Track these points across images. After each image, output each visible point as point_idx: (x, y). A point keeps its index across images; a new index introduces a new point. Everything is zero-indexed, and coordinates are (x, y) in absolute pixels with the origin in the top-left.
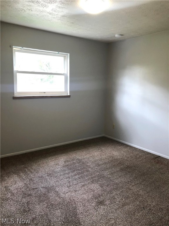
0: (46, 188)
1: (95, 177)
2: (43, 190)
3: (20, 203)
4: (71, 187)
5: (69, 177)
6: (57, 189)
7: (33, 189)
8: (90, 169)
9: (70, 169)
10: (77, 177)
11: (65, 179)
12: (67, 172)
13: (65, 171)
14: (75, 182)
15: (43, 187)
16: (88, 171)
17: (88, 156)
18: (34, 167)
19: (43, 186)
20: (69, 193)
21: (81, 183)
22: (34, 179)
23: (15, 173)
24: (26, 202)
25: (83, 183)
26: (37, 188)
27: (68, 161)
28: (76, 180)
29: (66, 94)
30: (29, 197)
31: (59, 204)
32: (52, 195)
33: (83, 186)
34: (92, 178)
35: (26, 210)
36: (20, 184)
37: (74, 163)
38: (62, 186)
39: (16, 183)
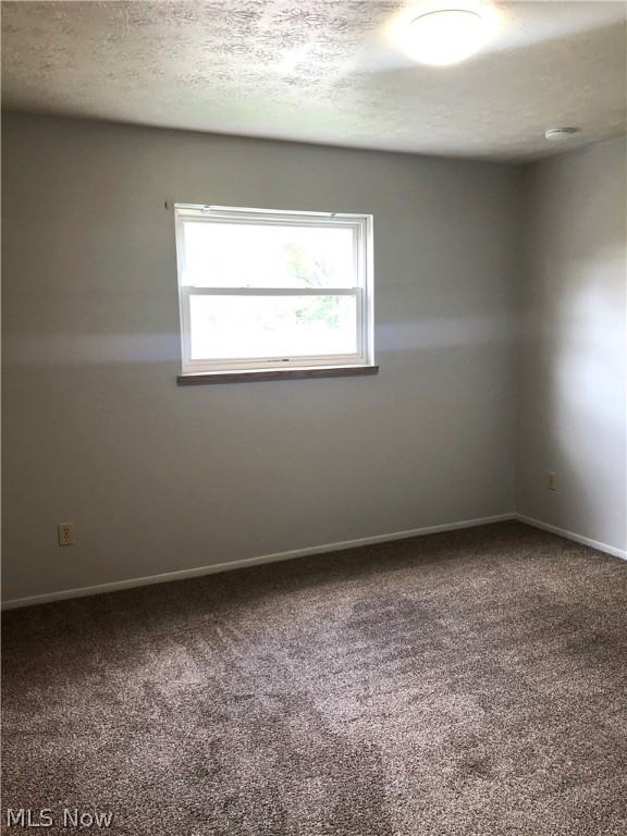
0: (280, 697)
1: (462, 669)
2: (270, 706)
3: (188, 744)
4: (370, 702)
5: (366, 665)
6: (320, 705)
7: (236, 697)
8: (446, 640)
9: (373, 636)
10: (398, 663)
11: (351, 672)
12: (360, 645)
13: (354, 640)
14: (386, 684)
15: (270, 695)
16: (438, 646)
17: (444, 591)
18: (246, 623)
19: (269, 690)
20: (361, 722)
21: (408, 687)
22: (243, 665)
23: (180, 640)
24: (210, 741)
25: (417, 690)
26: (249, 696)
27: (367, 608)
28: (390, 676)
30: (221, 725)
31: (323, 756)
32: (298, 725)
33: (416, 698)
34: (452, 673)
35: (204, 770)
36: (194, 678)
37: (388, 614)
38: (337, 695)
39: (180, 673)
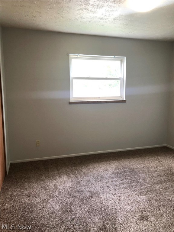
0: (91, 192)
1: (144, 189)
2: (87, 194)
3: (64, 203)
4: (116, 196)
5: (116, 185)
6: (101, 195)
7: (78, 191)
8: (141, 180)
9: (119, 177)
10: (125, 185)
11: (112, 187)
12: (115, 179)
13: (114, 178)
14: (121, 191)
15: (88, 191)
16: (138, 181)
17: (142, 166)
18: (84, 171)
19: (88, 189)
20: (113, 201)
21: (127, 192)
22: (82, 182)
23: (65, 174)
24: (70, 203)
25: (130, 194)
26: (82, 191)
27: (119, 169)
28: (123, 189)
29: (122, 98)
30: (73, 198)
31: (100, 210)
32: (95, 201)
33: (129, 196)
34: (141, 190)
35: (67, 210)
36: (68, 185)
37: (124, 171)
38: (107, 193)
39: (64, 183)
